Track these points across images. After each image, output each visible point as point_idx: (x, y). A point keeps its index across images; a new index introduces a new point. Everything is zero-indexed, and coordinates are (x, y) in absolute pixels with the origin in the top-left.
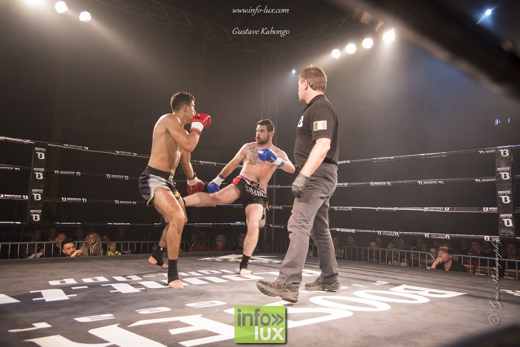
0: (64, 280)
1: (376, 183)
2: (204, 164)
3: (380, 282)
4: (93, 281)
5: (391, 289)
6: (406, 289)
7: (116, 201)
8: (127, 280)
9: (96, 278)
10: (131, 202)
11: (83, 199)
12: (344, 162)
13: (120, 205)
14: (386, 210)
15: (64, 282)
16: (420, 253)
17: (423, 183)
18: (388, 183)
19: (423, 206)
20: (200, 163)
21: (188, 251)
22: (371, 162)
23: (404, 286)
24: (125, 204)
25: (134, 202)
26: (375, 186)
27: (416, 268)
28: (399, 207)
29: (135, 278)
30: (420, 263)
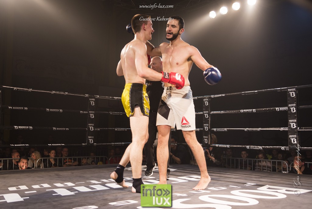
0: (19, 186)
1: (244, 110)
2: (117, 99)
3: (249, 184)
4: (40, 187)
5: (257, 189)
6: (269, 188)
7: (54, 128)
8: (64, 186)
9: (42, 185)
10: (65, 129)
11: (30, 127)
12: (221, 95)
13: (57, 130)
14: (252, 130)
15: (19, 188)
16: (278, 162)
17: (279, 109)
18: (253, 110)
19: (280, 127)
20: (114, 98)
21: (107, 164)
22: (241, 95)
23: (268, 186)
24: (60, 130)
25: (67, 129)
26: (244, 113)
27: (275, 172)
28: (262, 128)
29: (70, 184)
30: (278, 169)
